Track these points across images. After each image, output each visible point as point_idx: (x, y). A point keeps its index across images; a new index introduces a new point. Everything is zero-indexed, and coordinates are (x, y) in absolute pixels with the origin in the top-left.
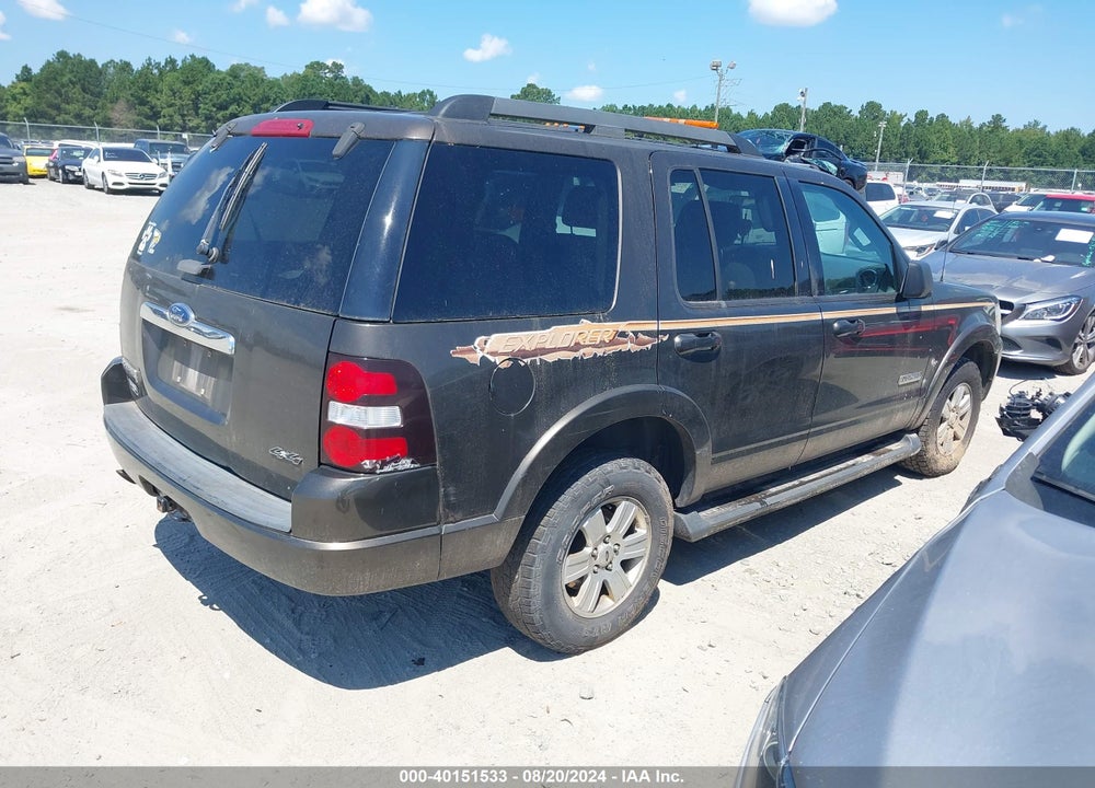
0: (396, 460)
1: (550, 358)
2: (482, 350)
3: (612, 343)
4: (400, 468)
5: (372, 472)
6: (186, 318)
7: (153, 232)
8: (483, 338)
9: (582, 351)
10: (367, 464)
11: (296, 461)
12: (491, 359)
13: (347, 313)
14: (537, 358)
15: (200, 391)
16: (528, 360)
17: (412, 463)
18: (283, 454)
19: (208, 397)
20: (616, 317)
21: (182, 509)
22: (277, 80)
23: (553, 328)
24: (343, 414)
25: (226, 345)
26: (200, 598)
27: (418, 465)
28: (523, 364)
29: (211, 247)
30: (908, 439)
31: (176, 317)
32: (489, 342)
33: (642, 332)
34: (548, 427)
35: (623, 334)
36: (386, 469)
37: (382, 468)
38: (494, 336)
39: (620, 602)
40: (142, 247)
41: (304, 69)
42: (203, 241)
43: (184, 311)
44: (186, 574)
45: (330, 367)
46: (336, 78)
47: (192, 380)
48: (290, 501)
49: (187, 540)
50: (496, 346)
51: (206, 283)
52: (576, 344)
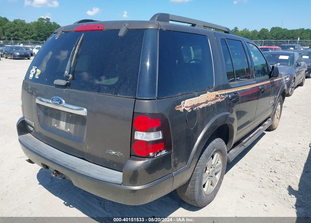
0: (161, 151)
1: (201, 107)
2: (183, 106)
3: (215, 99)
4: (162, 154)
5: (153, 157)
6: (61, 102)
7: (36, 69)
8: (183, 102)
9: (208, 103)
10: (151, 154)
11: (120, 155)
12: (186, 109)
13: (140, 97)
14: (198, 107)
15: (68, 130)
16: (195, 108)
17: (166, 151)
18: (114, 153)
19: (72, 132)
20: (216, 90)
21: (62, 174)
22: (29, 24)
23: (201, 95)
24: (140, 136)
25: (83, 112)
26: (64, 203)
27: (167, 152)
28: (194, 110)
29: (69, 74)
30: (269, 120)
31: (57, 102)
32: (185, 103)
33: (221, 94)
34: (201, 131)
35: (217, 96)
36: (158, 155)
37: (156, 155)
38: (186, 100)
39: (215, 187)
40: (31, 76)
41: (38, 20)
42: (66, 72)
43: (59, 100)
44: (55, 194)
45: (135, 118)
46: (48, 22)
47: (63, 125)
48: (122, 172)
49: (50, 180)
50: (187, 104)
51: (68, 88)
52: (207, 101)
